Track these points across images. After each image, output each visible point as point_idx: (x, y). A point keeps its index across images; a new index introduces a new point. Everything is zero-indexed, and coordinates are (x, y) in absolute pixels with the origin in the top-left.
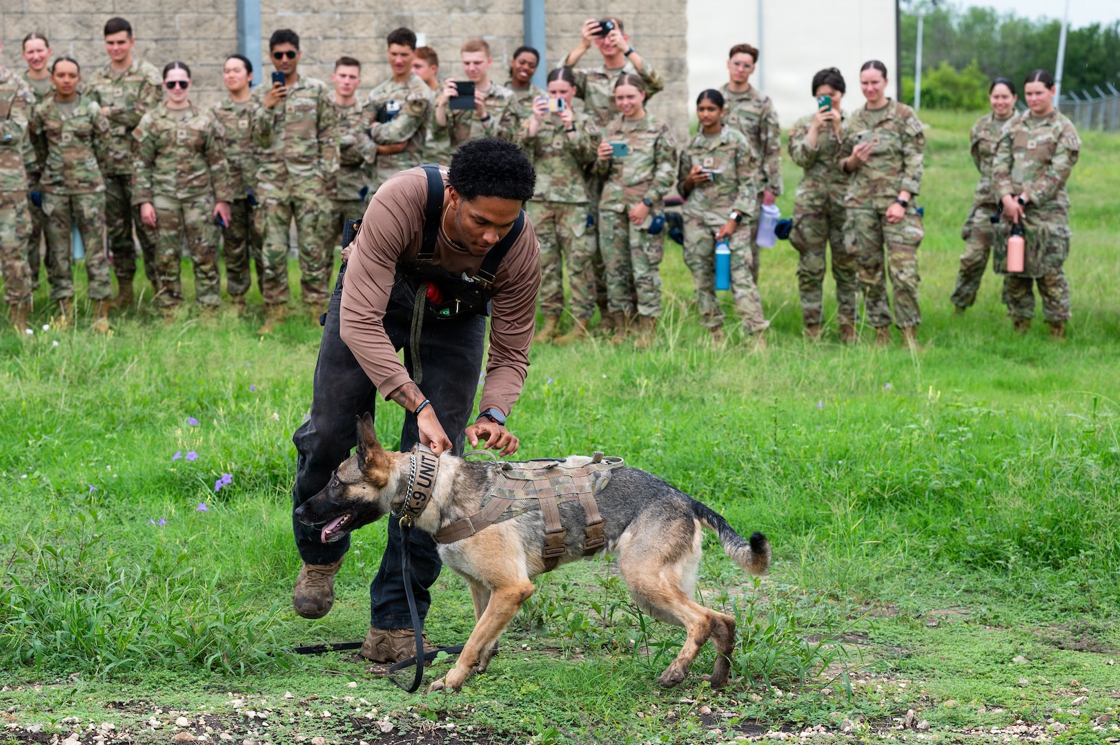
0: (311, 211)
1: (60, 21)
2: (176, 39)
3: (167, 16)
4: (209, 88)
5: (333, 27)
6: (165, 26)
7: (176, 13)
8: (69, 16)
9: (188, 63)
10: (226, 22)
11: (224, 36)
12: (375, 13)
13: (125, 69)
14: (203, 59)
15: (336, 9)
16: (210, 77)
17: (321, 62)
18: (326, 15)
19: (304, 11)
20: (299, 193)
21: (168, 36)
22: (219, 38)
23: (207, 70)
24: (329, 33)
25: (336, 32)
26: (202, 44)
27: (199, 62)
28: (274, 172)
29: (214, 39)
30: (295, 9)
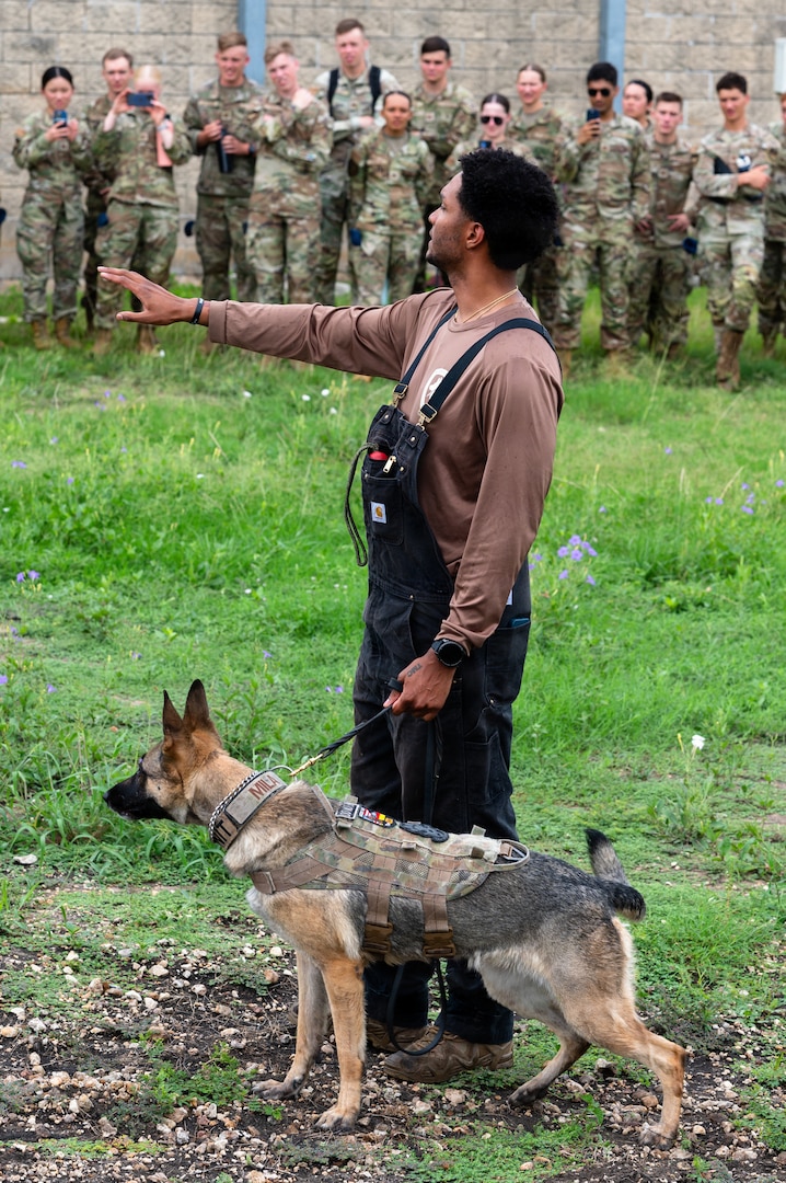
0: (621, 256)
1: (405, 17)
2: (531, 40)
3: (522, 15)
4: (564, 94)
5: (706, 31)
6: (519, 26)
7: (532, 11)
8: (414, 12)
9: (544, 66)
10: (587, 23)
11: (584, 38)
12: (755, 18)
13: (438, 92)
14: (559, 63)
15: (711, 11)
16: (566, 83)
17: (691, 70)
18: (699, 18)
19: (675, 13)
20: (609, 237)
21: (522, 37)
22: (578, 41)
23: (562, 75)
24: (702, 38)
25: (709, 37)
26: (560, 46)
27: (555, 66)
28: (583, 212)
29: (574, 41)
30: (665, 11)
